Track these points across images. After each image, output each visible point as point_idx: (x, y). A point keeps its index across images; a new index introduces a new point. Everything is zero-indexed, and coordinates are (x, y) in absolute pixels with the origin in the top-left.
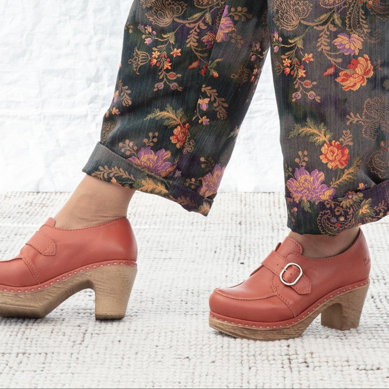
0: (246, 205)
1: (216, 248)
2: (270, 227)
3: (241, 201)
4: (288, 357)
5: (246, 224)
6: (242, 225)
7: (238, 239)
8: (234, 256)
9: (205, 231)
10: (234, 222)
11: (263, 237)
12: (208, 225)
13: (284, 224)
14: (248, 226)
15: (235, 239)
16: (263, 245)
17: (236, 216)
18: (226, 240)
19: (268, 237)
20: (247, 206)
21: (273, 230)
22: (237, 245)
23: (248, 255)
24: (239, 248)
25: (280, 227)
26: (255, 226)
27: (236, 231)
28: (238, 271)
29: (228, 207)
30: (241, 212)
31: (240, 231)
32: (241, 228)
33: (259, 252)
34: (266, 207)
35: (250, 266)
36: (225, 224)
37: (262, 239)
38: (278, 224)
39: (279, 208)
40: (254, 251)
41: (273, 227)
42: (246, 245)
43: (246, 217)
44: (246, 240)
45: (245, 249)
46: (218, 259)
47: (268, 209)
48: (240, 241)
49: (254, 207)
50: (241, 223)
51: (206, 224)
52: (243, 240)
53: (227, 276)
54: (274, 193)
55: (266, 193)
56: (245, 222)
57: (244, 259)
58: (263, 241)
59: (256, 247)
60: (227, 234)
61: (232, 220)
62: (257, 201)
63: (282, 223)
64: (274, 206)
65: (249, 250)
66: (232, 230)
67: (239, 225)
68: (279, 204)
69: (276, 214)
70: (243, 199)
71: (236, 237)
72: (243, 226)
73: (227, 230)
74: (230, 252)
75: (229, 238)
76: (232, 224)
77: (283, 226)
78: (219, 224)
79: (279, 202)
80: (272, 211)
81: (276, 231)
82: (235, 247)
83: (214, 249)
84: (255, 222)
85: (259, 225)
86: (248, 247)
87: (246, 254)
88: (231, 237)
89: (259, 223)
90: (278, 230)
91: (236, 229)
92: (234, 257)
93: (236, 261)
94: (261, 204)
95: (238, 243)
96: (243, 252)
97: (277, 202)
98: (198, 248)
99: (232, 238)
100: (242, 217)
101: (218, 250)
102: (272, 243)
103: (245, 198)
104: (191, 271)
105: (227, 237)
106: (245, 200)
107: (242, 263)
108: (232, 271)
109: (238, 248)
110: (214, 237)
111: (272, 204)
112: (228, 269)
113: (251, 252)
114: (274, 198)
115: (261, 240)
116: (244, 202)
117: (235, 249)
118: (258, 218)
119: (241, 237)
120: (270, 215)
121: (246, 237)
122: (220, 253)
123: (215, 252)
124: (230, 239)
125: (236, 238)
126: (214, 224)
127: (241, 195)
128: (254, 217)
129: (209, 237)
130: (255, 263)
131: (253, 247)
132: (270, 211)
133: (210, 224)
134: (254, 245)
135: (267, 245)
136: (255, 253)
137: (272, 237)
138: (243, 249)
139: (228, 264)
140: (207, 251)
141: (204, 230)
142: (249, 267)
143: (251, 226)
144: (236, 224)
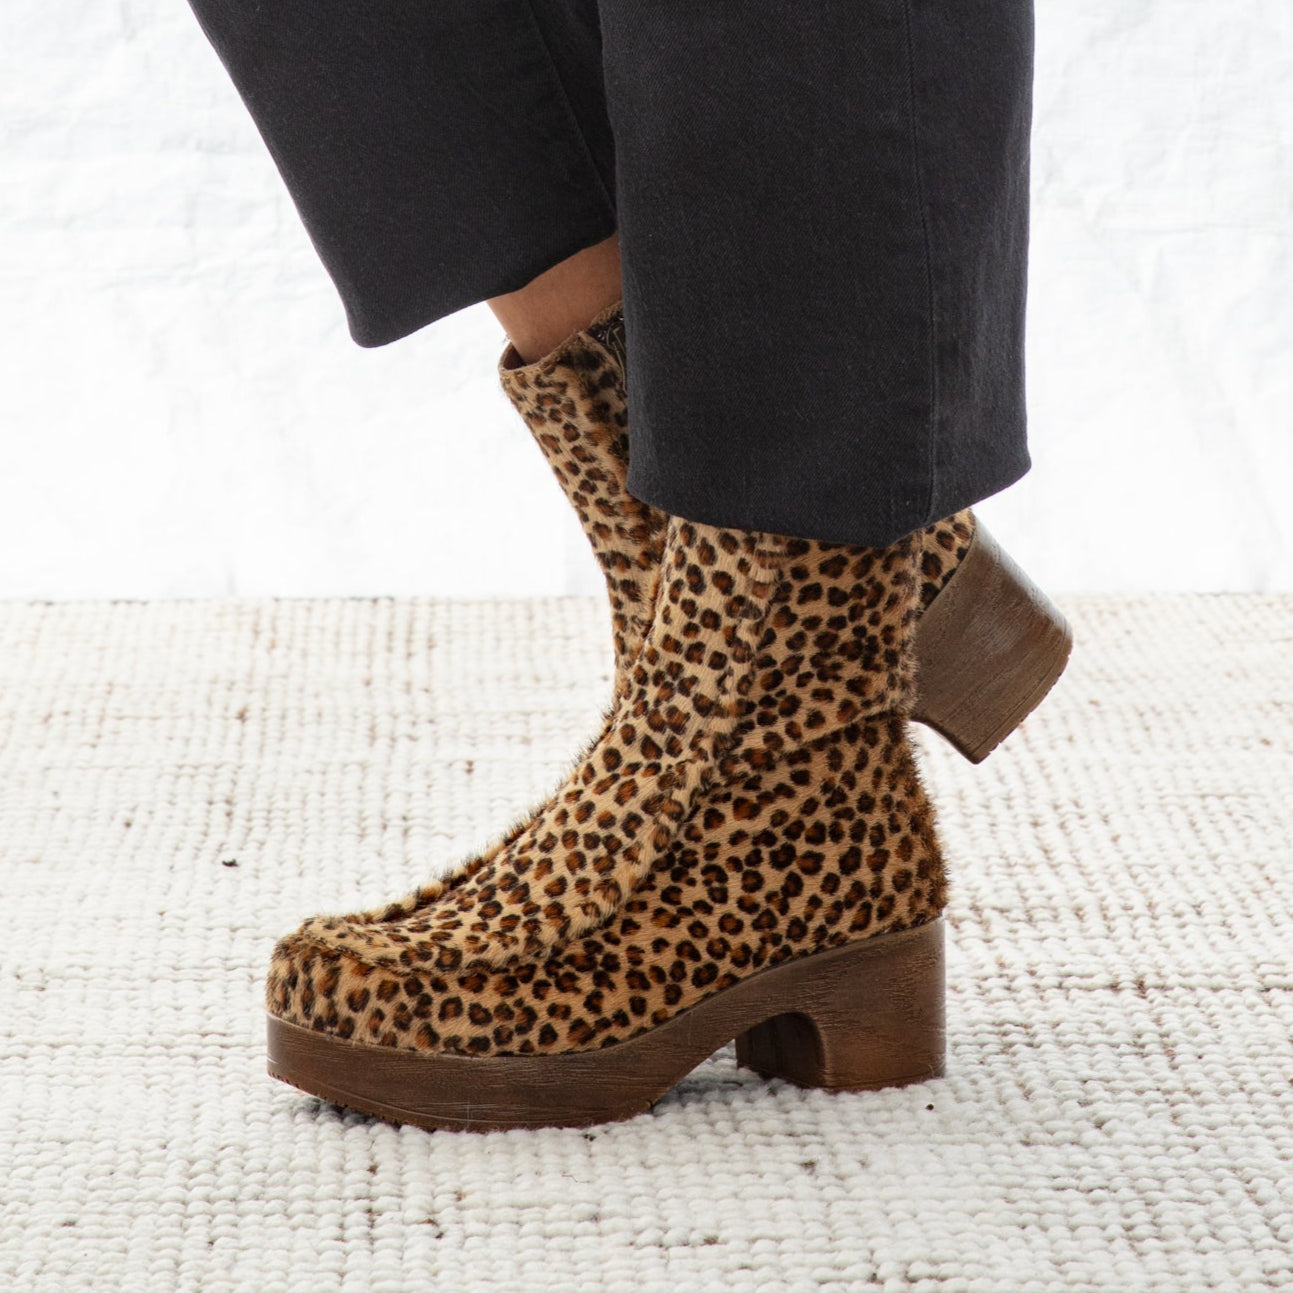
0: (273, 645)
1: (134, 810)
2: (362, 729)
3: (256, 633)
4: (365, 1203)
5: (264, 720)
6: (248, 722)
7: (225, 773)
8: (202, 837)
9: (94, 746)
10: (217, 710)
11: (327, 764)
12: (109, 724)
13: (417, 716)
14: (273, 725)
15: (215, 775)
16: (322, 795)
17: (230, 689)
18: (178, 777)
19: (345, 765)
20: (278, 652)
21: (373, 738)
22: (217, 798)
23: (258, 833)
24: (225, 807)
25: (403, 728)
26: (302, 725)
27: (223, 745)
28: (211, 893)
29: (200, 656)
30: (250, 676)
31: (239, 744)
32: (243, 735)
33: (306, 820)
34: (354, 655)
35: (260, 874)
36: (178, 717)
37: (324, 773)
38: (395, 717)
39: (409, 655)
40: (284, 819)
41: (372, 729)
42: (253, 795)
43: (266, 692)
44: (259, 776)
45: (250, 812)
46: (137, 848)
47: (362, 660)
48: (234, 783)
49: (305, 654)
50: (247, 715)
51: (101, 720)
52: (244, 781)
53: (162, 914)
54: (392, 599)
55: (360, 600)
56: (264, 710)
57: (241, 849)
58: (324, 782)
59: (295, 802)
60: (184, 756)
61: (209, 702)
62: (322, 630)
63: (411, 712)
64: (390, 649)
65: (264, 814)
66: (204, 742)
67: (238, 722)
68: (409, 641)
69: (390, 678)
70: (265, 624)
71: (217, 767)
72: (252, 727)
73: (187, 741)
74: (186, 825)
75: (187, 770)
76: (207, 717)
77: (414, 724)
78: (155, 719)
79: (411, 632)
80: (379, 669)
81: (382, 743)
82: (211, 803)
83: (123, 814)
84: (301, 710)
85: (319, 723)
86: (260, 802)
87: (250, 829)
88: (196, 768)
89: (320, 715)
90: (393, 739)
91: (224, 737)
92: (203, 842)
93: (206, 857)
94: (337, 644)
95: (222, 789)
96: (239, 821)
97: (401, 633)
98: (58, 810)
99: (202, 770)
100: (250, 692)
101: (140, 817)
102: (360, 788)
103: (274, 619)
104: (23, 896)
105: (180, 767)
106: (274, 630)
107: (232, 864)
108: (188, 894)
109: (220, 808)
110: (127, 768)
111: (381, 640)
112: (170, 887)
113: (272, 823)
114: (392, 617)
115: (318, 777)
116: (266, 636)
117: (209, 812)
118: (317, 696)
119: (240, 767)
120: (368, 683)
121: (259, 767)
122: (145, 827)
123: (128, 825)
124: (192, 777)
125: (219, 771)
126: (138, 718)
127: (258, 612)
128: (301, 690)
129: (107, 768)
130: (281, 863)
131: (281, 804)
132: (369, 667)
133: (121, 718)
134: (287, 797)
135: (339, 794)
136: (288, 826)
137: (363, 767)
138: (240, 811)
139: (172, 868)
140: (95, 819)
141: (93, 741)
142: (257, 877)
143: (283, 725)
144: (226, 719)
